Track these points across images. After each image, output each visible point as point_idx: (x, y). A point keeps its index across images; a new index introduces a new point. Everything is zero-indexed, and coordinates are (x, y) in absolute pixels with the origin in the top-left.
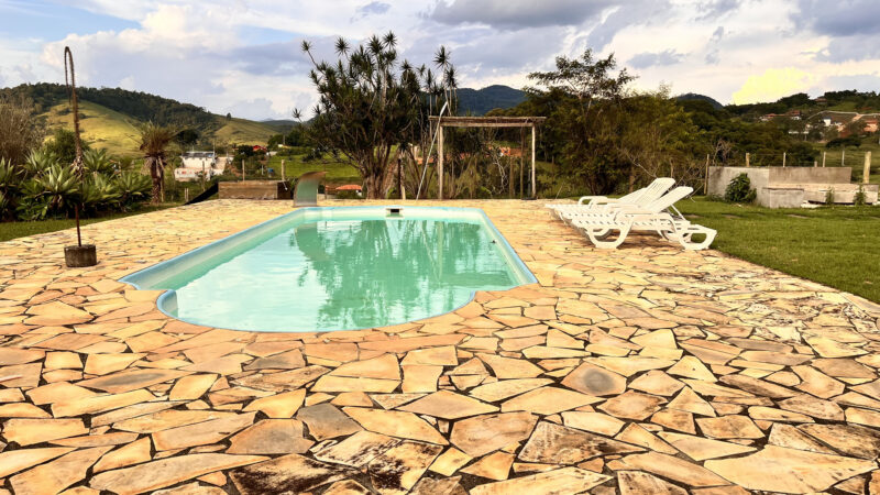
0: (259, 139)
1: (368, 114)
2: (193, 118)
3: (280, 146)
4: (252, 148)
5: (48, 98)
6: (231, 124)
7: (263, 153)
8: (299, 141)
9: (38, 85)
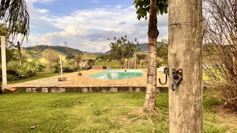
0: (93, 57)
1: (121, 52)
2: (77, 52)
3: (99, 59)
4: (92, 60)
5: (43, 48)
6: (86, 54)
7: (95, 61)
8: (104, 58)
9: (40, 45)
